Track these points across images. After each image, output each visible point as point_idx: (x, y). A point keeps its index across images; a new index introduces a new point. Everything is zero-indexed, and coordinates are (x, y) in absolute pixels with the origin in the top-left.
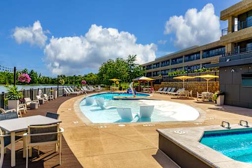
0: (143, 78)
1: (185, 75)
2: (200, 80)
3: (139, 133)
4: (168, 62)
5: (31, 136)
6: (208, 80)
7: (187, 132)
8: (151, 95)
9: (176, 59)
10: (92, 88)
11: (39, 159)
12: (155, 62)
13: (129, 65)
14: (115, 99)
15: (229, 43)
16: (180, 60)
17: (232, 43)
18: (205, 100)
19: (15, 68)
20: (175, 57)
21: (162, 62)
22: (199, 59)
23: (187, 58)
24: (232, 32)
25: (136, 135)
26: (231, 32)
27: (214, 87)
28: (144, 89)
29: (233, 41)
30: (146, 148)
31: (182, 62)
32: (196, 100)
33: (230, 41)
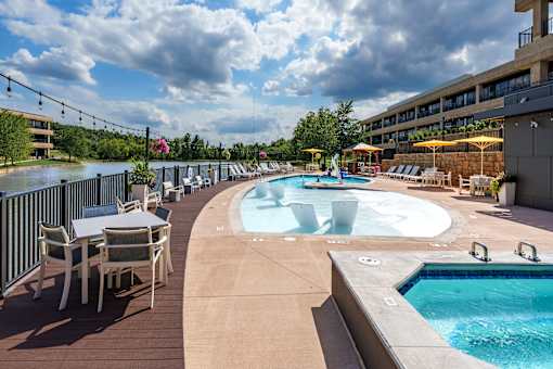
0: (361, 146)
1: (439, 139)
2: (468, 148)
3: (312, 255)
4: (412, 113)
5: (110, 249)
6: (482, 148)
7: (385, 261)
8: (373, 180)
9: (426, 106)
10: (276, 166)
11: (129, 293)
12: (388, 115)
13: (340, 121)
14: (307, 187)
15: (535, 62)
16: (434, 107)
17: (542, 61)
18: (477, 193)
19: (148, 129)
20: (426, 101)
21: (401, 114)
22: (474, 102)
23: (450, 102)
24: (543, 36)
25: (304, 261)
26: (539, 37)
27: (497, 164)
28: (363, 168)
29: (544, 57)
30: (309, 290)
31: (437, 111)
32: (457, 192)
33: (537, 58)
